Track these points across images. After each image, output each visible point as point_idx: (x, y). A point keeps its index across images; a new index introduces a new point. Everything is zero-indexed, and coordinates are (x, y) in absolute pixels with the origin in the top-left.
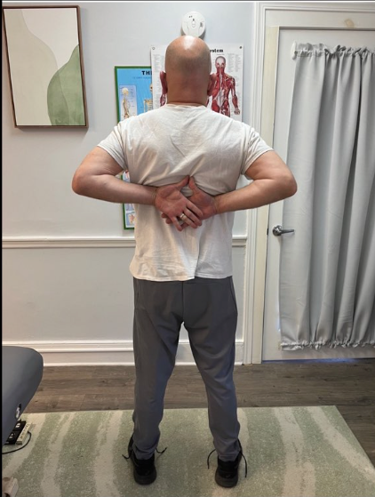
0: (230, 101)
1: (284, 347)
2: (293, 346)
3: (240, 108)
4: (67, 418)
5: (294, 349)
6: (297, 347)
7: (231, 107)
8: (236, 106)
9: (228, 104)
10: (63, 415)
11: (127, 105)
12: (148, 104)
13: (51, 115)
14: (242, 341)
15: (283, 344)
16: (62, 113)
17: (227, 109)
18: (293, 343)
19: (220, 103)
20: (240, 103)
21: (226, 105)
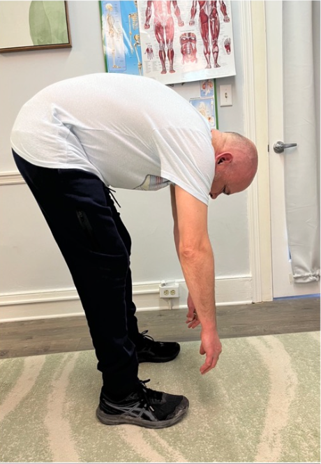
0: (218, 9)
1: (296, 278)
2: (307, 277)
3: (229, 16)
4: (70, 357)
5: (308, 280)
6: (311, 278)
7: (220, 15)
8: (225, 14)
9: (217, 12)
10: (66, 355)
11: (111, 20)
12: (133, 18)
13: (32, 34)
14: (250, 275)
15: (296, 275)
16: (45, 32)
17: (216, 18)
18: (306, 274)
19: (208, 13)
20: (229, 11)
21: (214, 13)
